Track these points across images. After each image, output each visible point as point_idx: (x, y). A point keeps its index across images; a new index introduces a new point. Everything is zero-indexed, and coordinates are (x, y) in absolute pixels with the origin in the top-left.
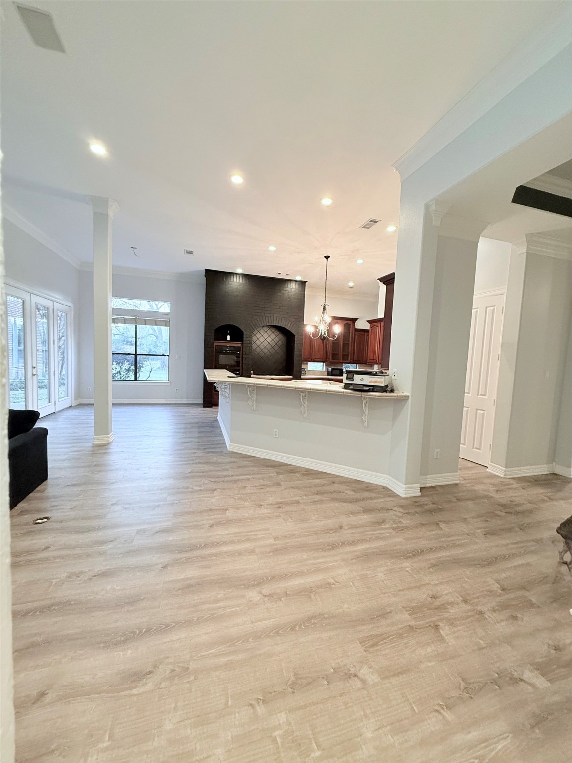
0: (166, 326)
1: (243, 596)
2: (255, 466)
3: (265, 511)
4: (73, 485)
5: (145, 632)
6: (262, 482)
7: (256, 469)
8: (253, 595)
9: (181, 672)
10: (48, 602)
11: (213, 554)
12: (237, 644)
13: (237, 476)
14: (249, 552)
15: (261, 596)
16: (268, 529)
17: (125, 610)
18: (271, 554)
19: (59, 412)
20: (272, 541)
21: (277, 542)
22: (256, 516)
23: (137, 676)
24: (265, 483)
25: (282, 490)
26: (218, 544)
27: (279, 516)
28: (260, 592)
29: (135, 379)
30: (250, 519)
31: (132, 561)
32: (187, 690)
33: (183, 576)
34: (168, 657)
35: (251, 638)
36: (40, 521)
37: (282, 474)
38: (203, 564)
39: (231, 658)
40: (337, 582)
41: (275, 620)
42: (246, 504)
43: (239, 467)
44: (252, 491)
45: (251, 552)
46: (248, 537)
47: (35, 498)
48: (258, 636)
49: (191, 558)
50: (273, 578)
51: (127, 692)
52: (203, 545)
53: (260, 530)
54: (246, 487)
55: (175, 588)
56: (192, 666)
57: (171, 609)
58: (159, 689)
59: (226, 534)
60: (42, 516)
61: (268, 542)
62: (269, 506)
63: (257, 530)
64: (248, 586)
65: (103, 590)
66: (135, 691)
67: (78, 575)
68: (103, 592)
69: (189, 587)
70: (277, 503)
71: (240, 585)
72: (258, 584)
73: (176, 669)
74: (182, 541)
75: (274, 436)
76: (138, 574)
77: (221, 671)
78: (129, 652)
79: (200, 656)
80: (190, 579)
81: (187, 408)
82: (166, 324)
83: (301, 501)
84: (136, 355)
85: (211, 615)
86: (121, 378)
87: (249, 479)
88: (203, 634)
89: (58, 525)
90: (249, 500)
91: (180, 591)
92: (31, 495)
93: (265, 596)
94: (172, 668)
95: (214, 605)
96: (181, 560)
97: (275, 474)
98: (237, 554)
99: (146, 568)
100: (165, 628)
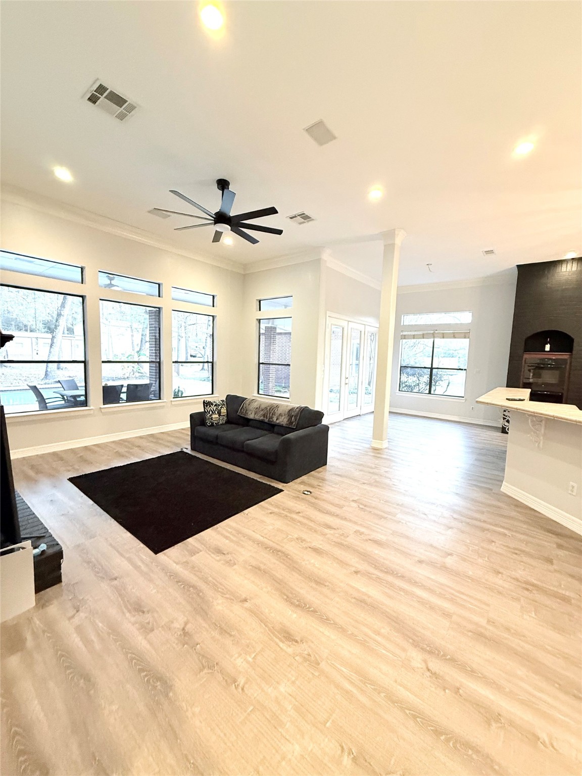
0: (465, 338)
1: (404, 650)
2: (525, 522)
3: (501, 582)
4: (339, 475)
5: (312, 611)
6: (523, 547)
7: (525, 526)
8: (416, 658)
9: (312, 661)
10: (279, 548)
11: (404, 590)
12: (369, 686)
13: (491, 524)
14: (444, 614)
15: (424, 666)
16: (488, 605)
17: (311, 585)
18: (470, 634)
19: (363, 415)
20: (483, 622)
21: (491, 628)
22: (484, 581)
23: (288, 637)
24: (527, 550)
25: (550, 571)
26: (415, 583)
27: (518, 600)
28: (425, 661)
29: (430, 393)
30: (473, 580)
31: (338, 552)
32: (308, 679)
33: (364, 590)
34: (313, 642)
35: (384, 694)
36: (306, 492)
37: (567, 549)
38: (387, 590)
39: (355, 691)
40: (553, 747)
41: (421, 702)
42: (480, 561)
43: (502, 516)
44: (499, 550)
45: (447, 615)
46: (454, 597)
47: (313, 476)
48: (393, 699)
49: (382, 579)
50: (452, 661)
51: (277, 641)
52: (399, 575)
53: (476, 599)
54: (493, 542)
55: (352, 595)
56: (323, 665)
57: (339, 608)
58: (294, 658)
59: (430, 579)
60: (308, 490)
61: (476, 619)
62: (509, 579)
63: (470, 597)
64: (416, 644)
65: (308, 560)
66: (281, 645)
67: (303, 540)
68: (307, 563)
69: (363, 602)
70: (527, 583)
71: (410, 638)
72: (430, 652)
73: (312, 655)
74: (384, 559)
75: (570, 492)
76: (335, 565)
77: (339, 693)
78: (295, 615)
79: (332, 664)
80: (369, 597)
81: (481, 430)
82: (465, 336)
83: (573, 601)
84: (432, 369)
85: (365, 640)
86: (419, 390)
87: (506, 535)
88: (348, 650)
89: (313, 500)
90: (486, 559)
91: (355, 600)
92: (312, 473)
93: (429, 670)
94: (310, 653)
95: (373, 635)
96: (372, 575)
97: (555, 546)
98: (427, 606)
99: (343, 563)
100: (325, 620)
